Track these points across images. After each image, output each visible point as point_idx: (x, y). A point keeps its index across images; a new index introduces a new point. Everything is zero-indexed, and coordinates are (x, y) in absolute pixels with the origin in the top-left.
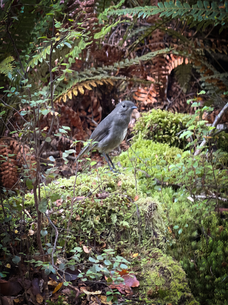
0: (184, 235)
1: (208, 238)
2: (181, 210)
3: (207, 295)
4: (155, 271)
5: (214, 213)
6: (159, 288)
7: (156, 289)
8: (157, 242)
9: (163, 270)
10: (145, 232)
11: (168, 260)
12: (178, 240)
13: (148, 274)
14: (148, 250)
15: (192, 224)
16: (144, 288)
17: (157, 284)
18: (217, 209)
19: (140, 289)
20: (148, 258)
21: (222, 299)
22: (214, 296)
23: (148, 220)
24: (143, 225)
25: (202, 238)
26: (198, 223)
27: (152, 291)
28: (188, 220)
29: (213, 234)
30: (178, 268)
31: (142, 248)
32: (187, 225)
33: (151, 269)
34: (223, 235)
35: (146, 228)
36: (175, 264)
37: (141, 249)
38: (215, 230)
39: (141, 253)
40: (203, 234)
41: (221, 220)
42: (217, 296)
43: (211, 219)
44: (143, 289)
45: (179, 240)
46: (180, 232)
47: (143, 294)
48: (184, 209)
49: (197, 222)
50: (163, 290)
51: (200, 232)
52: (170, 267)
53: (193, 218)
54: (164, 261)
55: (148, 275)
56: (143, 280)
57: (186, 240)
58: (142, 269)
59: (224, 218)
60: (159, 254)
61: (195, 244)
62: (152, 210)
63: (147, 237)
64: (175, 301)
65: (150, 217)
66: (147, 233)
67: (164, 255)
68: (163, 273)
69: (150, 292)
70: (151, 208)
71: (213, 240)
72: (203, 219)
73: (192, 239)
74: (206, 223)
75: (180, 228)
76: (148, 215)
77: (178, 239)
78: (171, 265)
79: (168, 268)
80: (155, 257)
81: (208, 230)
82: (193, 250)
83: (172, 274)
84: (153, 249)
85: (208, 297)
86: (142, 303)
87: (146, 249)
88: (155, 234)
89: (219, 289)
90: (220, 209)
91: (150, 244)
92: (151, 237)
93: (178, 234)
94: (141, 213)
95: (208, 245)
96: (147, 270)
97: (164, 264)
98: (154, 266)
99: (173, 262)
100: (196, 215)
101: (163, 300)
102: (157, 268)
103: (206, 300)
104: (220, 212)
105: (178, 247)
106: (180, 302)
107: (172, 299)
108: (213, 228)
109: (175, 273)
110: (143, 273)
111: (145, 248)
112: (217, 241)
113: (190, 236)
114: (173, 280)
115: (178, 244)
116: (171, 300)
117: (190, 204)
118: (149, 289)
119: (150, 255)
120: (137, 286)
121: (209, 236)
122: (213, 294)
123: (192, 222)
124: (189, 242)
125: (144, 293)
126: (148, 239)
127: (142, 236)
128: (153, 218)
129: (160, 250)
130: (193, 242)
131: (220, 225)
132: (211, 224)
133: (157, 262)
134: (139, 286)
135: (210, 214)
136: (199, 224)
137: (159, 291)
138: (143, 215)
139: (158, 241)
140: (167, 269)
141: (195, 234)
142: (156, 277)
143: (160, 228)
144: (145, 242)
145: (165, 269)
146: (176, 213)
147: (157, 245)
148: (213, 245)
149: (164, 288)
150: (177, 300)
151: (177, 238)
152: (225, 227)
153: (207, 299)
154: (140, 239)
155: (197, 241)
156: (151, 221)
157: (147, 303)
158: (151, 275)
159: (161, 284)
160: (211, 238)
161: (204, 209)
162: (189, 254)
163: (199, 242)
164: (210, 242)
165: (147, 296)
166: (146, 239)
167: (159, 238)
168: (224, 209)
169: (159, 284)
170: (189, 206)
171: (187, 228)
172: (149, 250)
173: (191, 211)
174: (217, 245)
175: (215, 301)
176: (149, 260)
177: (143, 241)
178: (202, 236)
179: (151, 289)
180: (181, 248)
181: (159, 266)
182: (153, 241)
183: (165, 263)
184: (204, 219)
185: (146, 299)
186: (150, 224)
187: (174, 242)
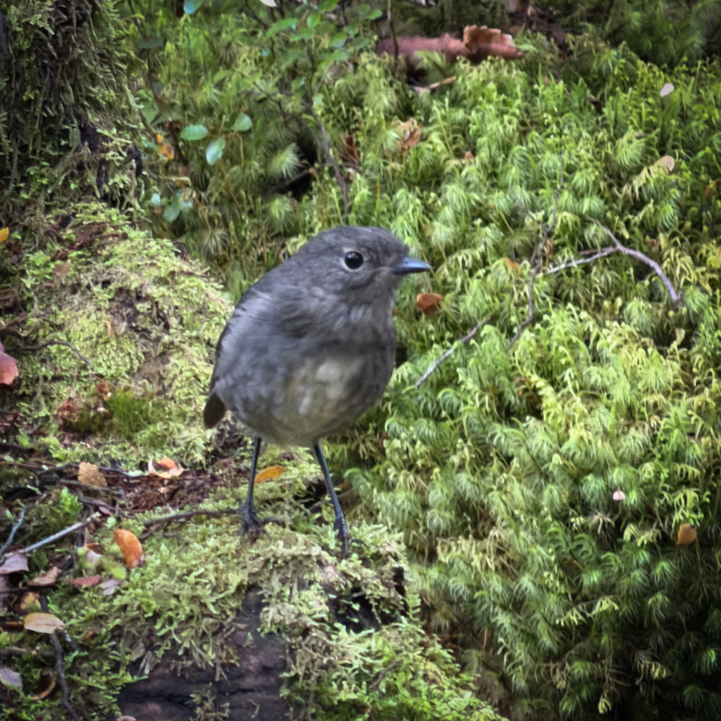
0: (235, 168)
1: (348, 181)
2: (215, 52)
3: (349, 450)
4: (90, 307)
5: (373, 62)
6: (113, 390)
7: (101, 391)
8: (99, 175)
9: (131, 305)
10: (41, 127)
11: (152, 258)
12: (203, 195)
13: (59, 322)
14: (55, 212)
15: (271, 114)
16: (39, 391)
17: (101, 371)
18: (390, 42)
19: (23, 397)
20: (58, 247)
21: (419, 463)
22: (382, 451)
23: (54, 69)
24: (29, 95)
25: (321, 178)
26: (299, 109)
27: (79, 404)
28: (248, 94)
29: (370, 158)
30: (200, 290)
31: (28, 202)
32: (245, 122)
33: (70, 303)
34: (422, 163)
35: (44, 109)
36: (190, 274)
37: (23, 209)
38: (380, 139)
39: (25, 228)
40: (324, 161)
41: (410, 94)
42: (397, 450)
43: (362, 87)
44: (35, 393)
45: (211, 195)
46: (213, 153)
47: (36, 421)
48: (229, 45)
49: (293, 104)
50: (130, 394)
51: (308, 152)
52: (163, 289)
53: (277, 85)
54: (136, 261)
55: (60, 327)
56: (34, 351)
57: (243, 193)
58: (30, 299)
59: (424, 84)
60: (110, 230)
61: (288, 208)
62: (69, 22)
63: (48, 150)
64: (191, 445)
65: (63, 53)
66: (50, 132)
67: (132, 234)
68: (131, 318)
69: (68, 408)
70: (65, 11)
71: (373, 190)
72: (320, 91)
73: (271, 186)
74: (335, 110)
75: (213, 134)
76: (50, 47)
77: (204, 189)
78: (168, 280)
79: (154, 291)
80: (92, 242)
81: (350, 141)
82: (278, 235)
83: (174, 322)
84: (80, 205)
85: (356, 460)
86: (33, 460)
87: (48, 209)
88: (88, 134)
89: (407, 417)
90: (404, 43)
91: (66, 184)
92: (67, 148)
93: (204, 165)
94: (20, 40)
95: (350, 210)
96: (54, 308)
97: (133, 277)
98: (88, 287)
99: (176, 264)
100: (288, 70)
101: (134, 445)
102: (103, 296)
103: (347, 473)
104: (400, 57)
105: (204, 227)
106: (215, 452)
107: (176, 436)
108: (369, 131)
109: (187, 313)
110: (33, 321)
111: (42, 201)
112: (392, 193)
113: (261, 171)
114: (179, 349)
115: (204, 212)
116: (174, 445)
117: (259, 21)
118: (66, 396)
119: (68, 233)
120: (8, 380)
121: (351, 170)
122: (376, 444)
123: (271, 104)
124: (259, 200)
125: (44, 412)
126: (54, 162)
127: (24, 148)
128: (79, 61)
129: (114, 211)
130: (277, 202)
131: (404, 120)
132: (359, 114)
133: (99, 266)
134: (17, 383)
135: (356, 65)
136: (304, 116)
137: (111, 401)
138: (26, 46)
139: (104, 169)
140: (148, 298)
141: (287, 161)
142: (99, 336)
143: (110, 105)
144: (42, 176)
145: (139, 298)
146: (194, 65)
147: (99, 187)
148: (371, 214)
149: (138, 388)
150: (200, 443)
151: (200, 184)
152: (426, 124)
153: (350, 466)
154: (16, 159)
155: (297, 196)
156: (69, 76)
157: (58, 460)
158: (75, 327)
159: (123, 370)
160: (364, 181)
161: (326, 43)
162: (260, 258)
163: (306, 197)
164: (357, 199)
165: (54, 426)
166: (49, 158)
167: (109, 155)
168: (420, 41)
169: (113, 371)
170: (254, 33)
171: (245, 134)
172: (64, 212)
173: (266, 54)
174: (393, 212)
175: (387, 475)
176: (64, 258)
177: (32, 171)
178: (320, 170)
179: (73, 395)
180: (220, 232)
181: (111, 287)
182: (81, 167)
183: (137, 269)
184: (325, 89)
185: (51, 440)
186: (63, 90)
187: (185, 201)
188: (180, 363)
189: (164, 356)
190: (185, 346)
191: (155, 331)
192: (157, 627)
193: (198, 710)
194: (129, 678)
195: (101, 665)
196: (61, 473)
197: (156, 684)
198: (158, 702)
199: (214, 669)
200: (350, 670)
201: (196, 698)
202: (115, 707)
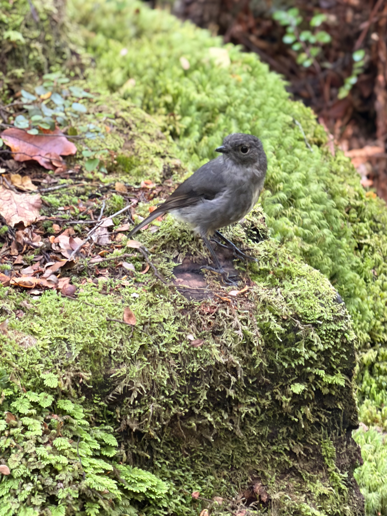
6: (116, 154)
7: (111, 155)
10: (55, 50)
17: (108, 147)
19: (79, 159)
27: (104, 160)
50: (124, 156)
52: (126, 113)
54: (110, 102)
63: (58, 60)
64: (154, 175)
78: (127, 110)
79: (122, 114)
83: (133, 126)
86: (94, 183)
92: (66, 59)
94: (42, 15)
101: (131, 175)
106: (164, 178)
107: (147, 171)
114: (138, 137)
116: (147, 175)
126: (62, 65)
134: (76, 153)
137: (117, 158)
139: (82, 67)
140: (120, 117)
149: (126, 154)
150: (158, 174)
159: (117, 146)
166: (59, 63)
167: (84, 61)
169: (113, 147)
182: (73, 66)
183: (112, 106)
188: (140, 142)
189: (131, 141)
190: (140, 135)
191: (126, 130)
192: (181, 244)
193: (206, 275)
194: (175, 264)
195: (162, 260)
196: (108, 188)
197: (186, 266)
198: (188, 273)
199: (207, 259)
200: (261, 257)
201: (203, 270)
202: (173, 275)
